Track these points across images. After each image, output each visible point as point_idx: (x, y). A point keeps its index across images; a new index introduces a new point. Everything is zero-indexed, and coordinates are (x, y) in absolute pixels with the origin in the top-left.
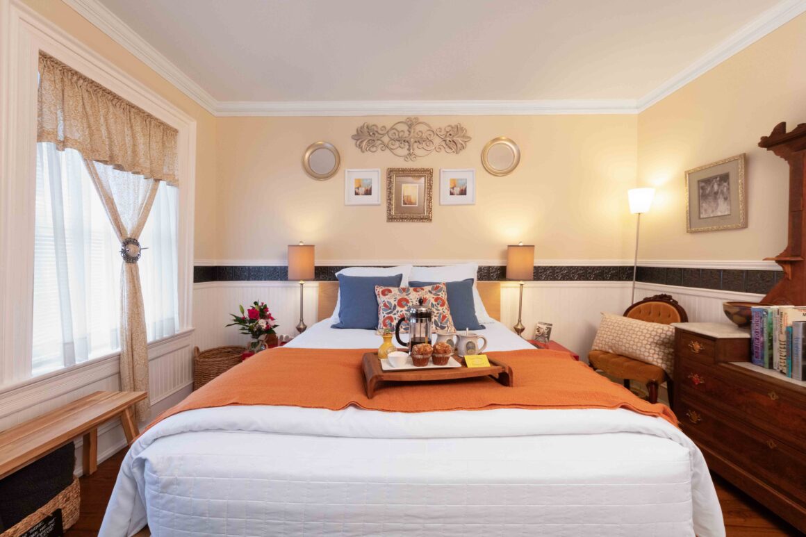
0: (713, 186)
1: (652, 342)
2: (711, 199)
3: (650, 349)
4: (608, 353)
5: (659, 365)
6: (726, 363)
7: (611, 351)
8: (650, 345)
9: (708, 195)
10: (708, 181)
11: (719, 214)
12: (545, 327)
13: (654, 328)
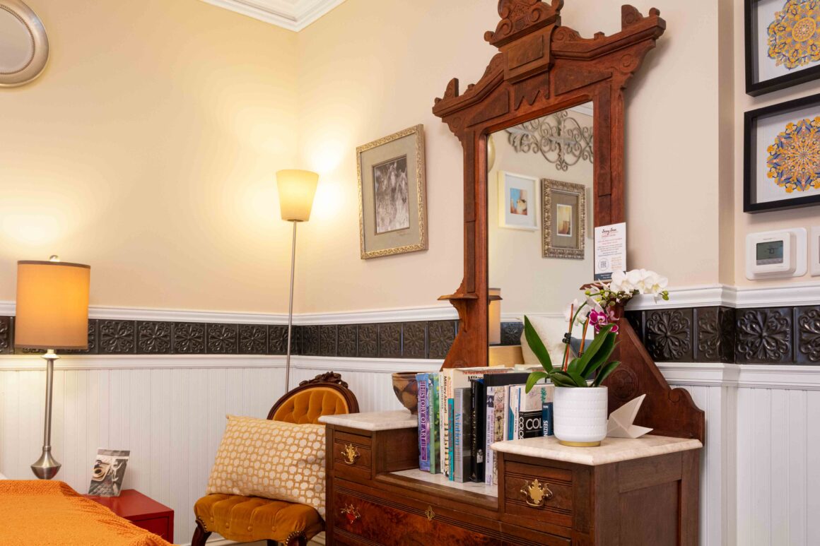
0: (390, 178)
1: (300, 460)
2: (388, 199)
3: (296, 473)
4: (233, 495)
5: (309, 501)
6: (387, 473)
7: (236, 491)
8: (296, 466)
9: (385, 192)
10: (384, 168)
11: (398, 227)
12: (113, 460)
13: (304, 433)
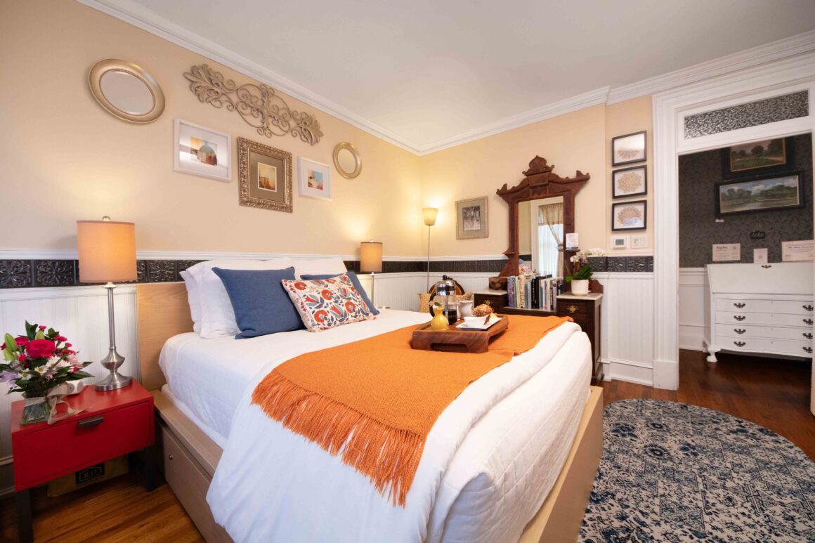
0: (471, 212)
2: (470, 220)
9: (468, 217)
10: (468, 209)
11: (474, 229)
